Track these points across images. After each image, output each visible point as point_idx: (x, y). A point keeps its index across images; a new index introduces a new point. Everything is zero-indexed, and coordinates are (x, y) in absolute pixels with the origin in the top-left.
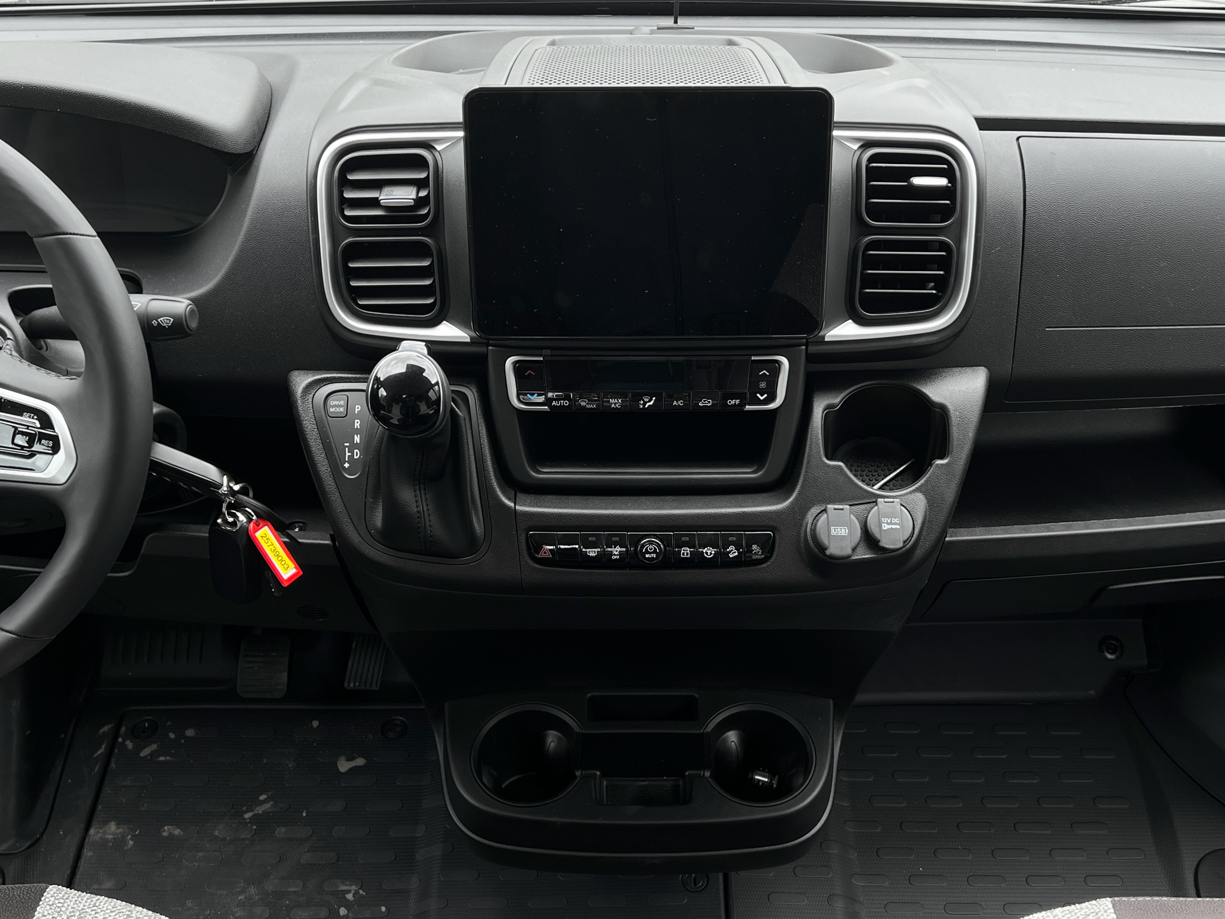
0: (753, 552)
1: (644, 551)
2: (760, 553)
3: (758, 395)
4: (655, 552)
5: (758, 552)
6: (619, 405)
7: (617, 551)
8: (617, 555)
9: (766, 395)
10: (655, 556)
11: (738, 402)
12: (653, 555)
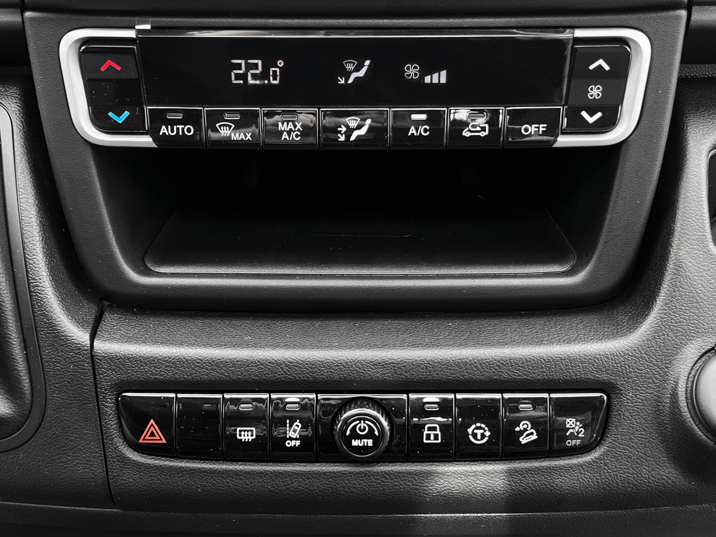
0: (568, 434)
1: (348, 433)
2: (580, 435)
3: (584, 114)
4: (370, 435)
5: (578, 432)
6: (297, 136)
7: (295, 431)
8: (296, 439)
9: (599, 115)
10: (370, 442)
11: (542, 128)
12: (366, 441)
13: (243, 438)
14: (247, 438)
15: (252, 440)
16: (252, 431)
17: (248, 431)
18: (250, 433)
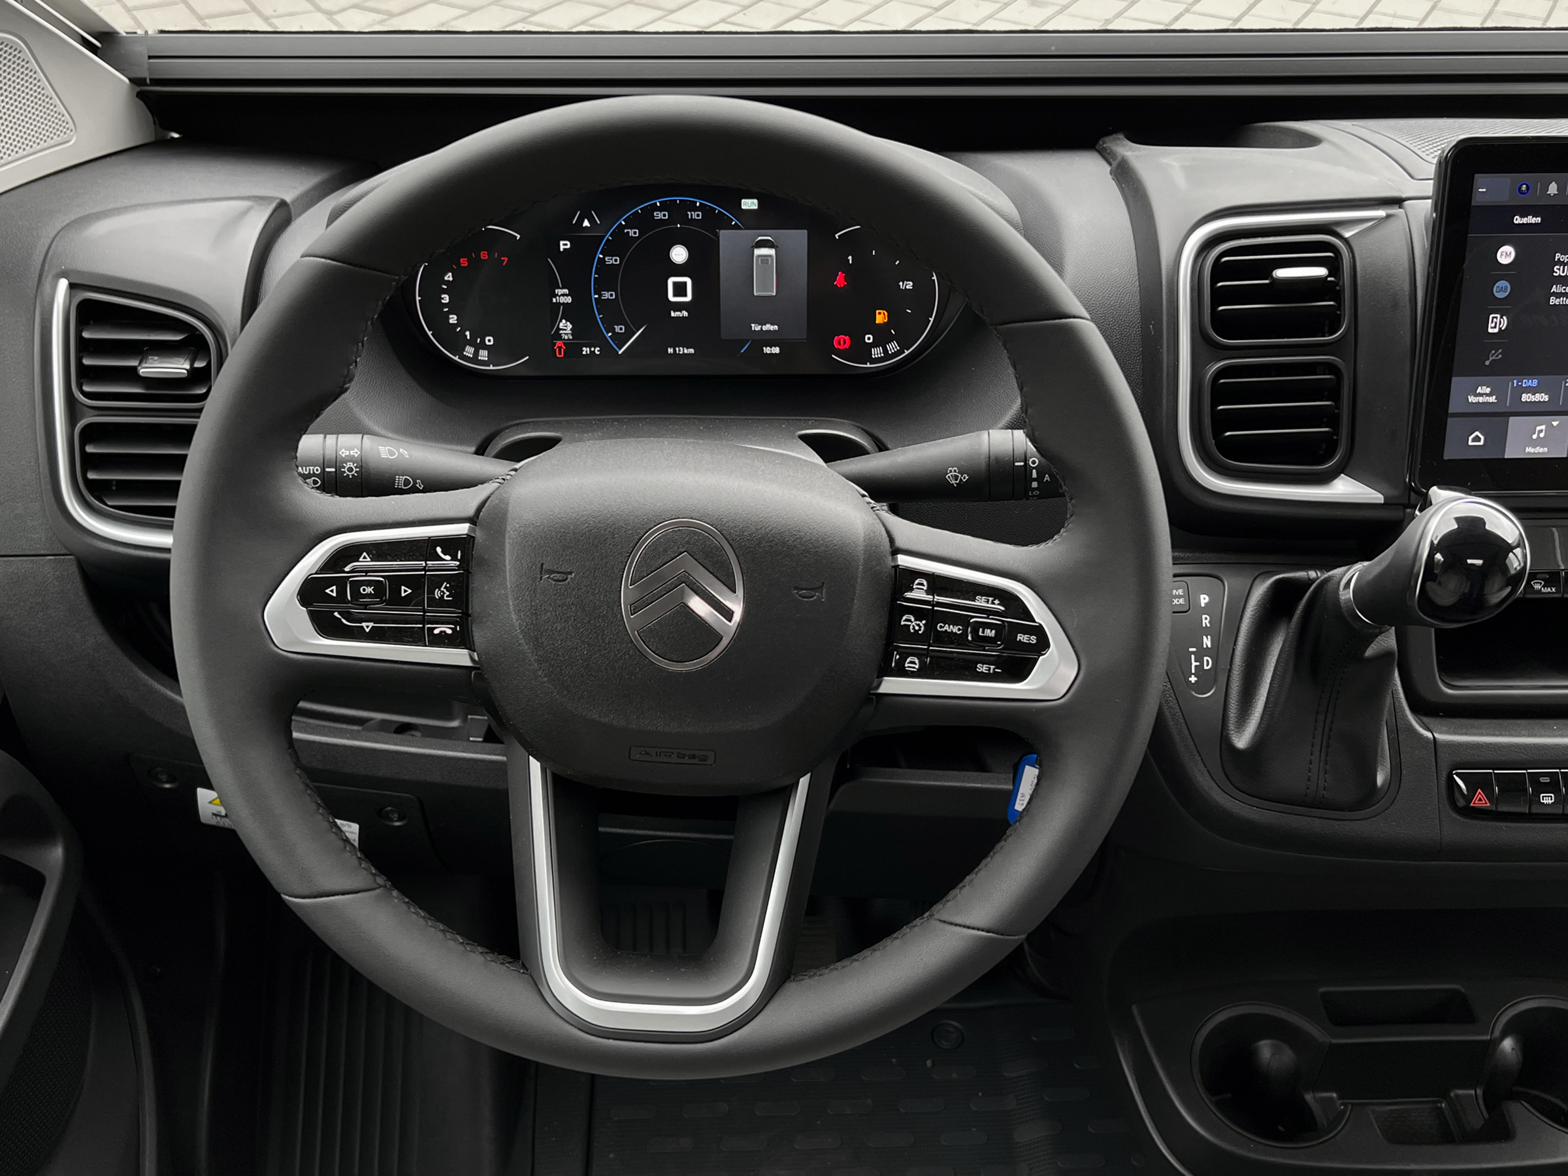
13: (1545, 802)
14: (1548, 802)
15: (1552, 803)
16: (1551, 797)
17: (1548, 796)
18: (1550, 798)
